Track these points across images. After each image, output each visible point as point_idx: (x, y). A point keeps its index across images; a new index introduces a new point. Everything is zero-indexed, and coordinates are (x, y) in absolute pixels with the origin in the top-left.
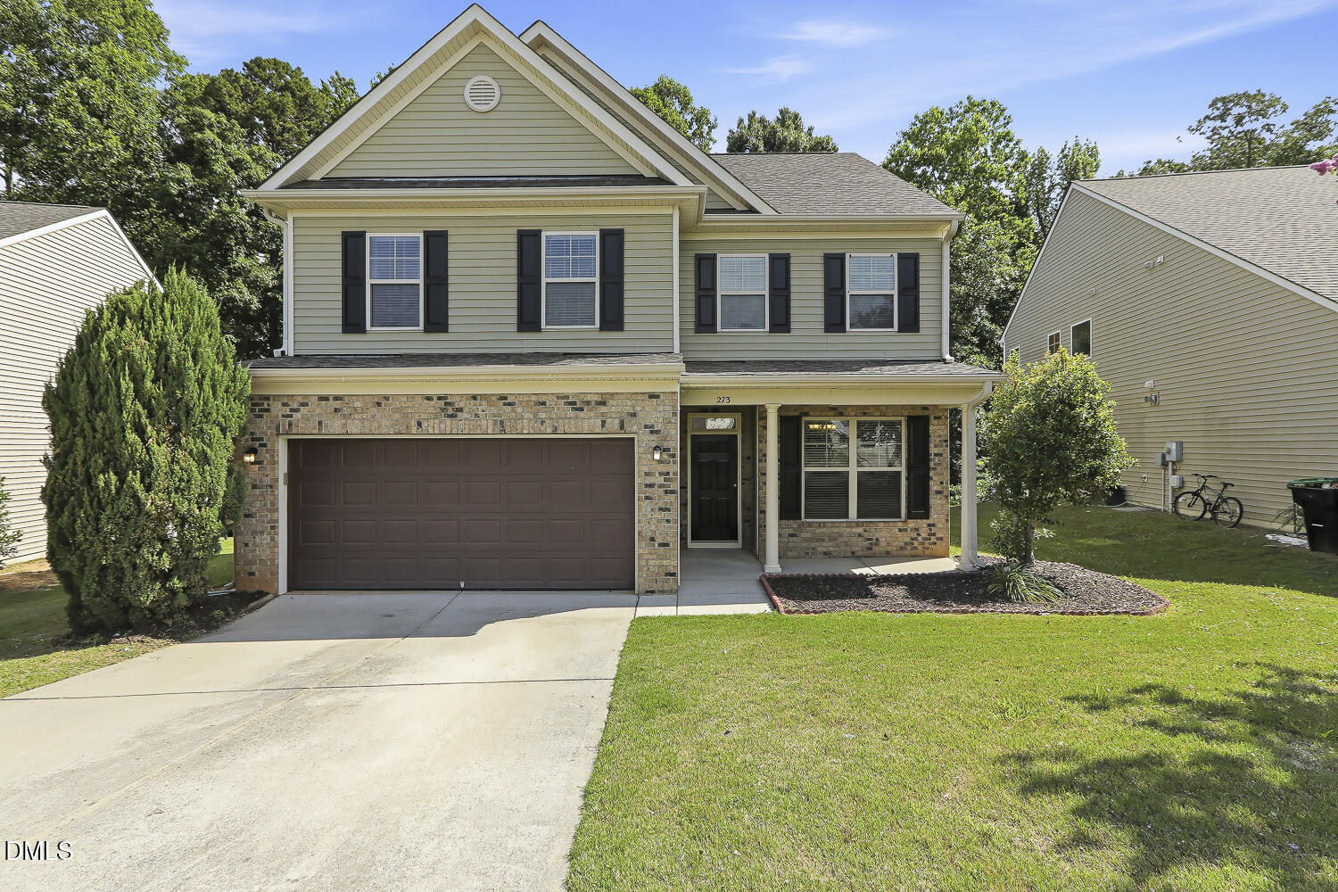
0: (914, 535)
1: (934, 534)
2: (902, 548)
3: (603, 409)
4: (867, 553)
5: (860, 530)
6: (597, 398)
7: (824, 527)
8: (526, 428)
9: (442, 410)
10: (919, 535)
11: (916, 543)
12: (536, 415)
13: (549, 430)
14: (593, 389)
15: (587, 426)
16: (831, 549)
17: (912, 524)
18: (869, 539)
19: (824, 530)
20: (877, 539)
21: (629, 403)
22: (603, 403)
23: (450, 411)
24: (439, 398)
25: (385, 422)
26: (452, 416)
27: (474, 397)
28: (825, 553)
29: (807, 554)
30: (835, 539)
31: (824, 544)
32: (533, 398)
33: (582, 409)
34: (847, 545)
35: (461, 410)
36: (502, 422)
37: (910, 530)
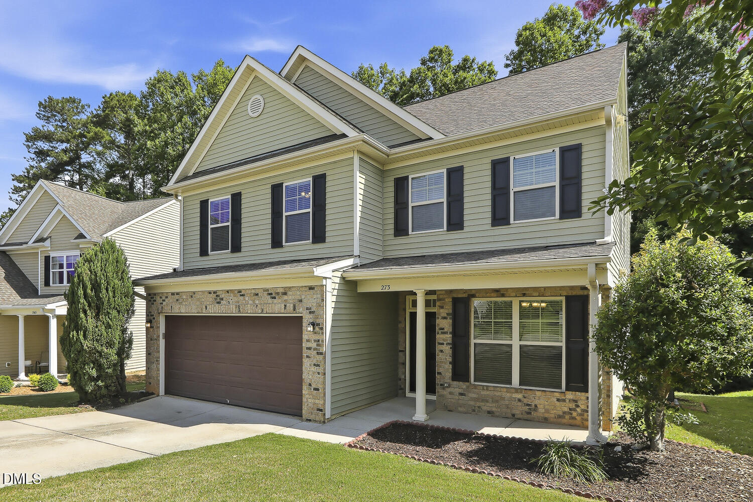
0: (572, 405)
2: (560, 417)
3: (285, 297)
4: (526, 416)
5: (520, 396)
6: (281, 290)
7: (487, 390)
8: (250, 310)
9: (216, 299)
10: (578, 406)
11: (574, 414)
12: (254, 301)
13: (260, 311)
14: (280, 285)
15: (276, 309)
16: (494, 409)
17: (570, 395)
18: (528, 405)
19: (488, 393)
20: (536, 406)
21: (298, 293)
22: (285, 294)
23: (218, 300)
24: (214, 293)
25: (194, 307)
26: (219, 303)
27: (228, 292)
28: (489, 412)
29: (474, 411)
30: (497, 401)
31: (488, 404)
32: (253, 291)
33: (274, 298)
34: (508, 408)
35: (222, 299)
36: (239, 306)
37: (567, 401)
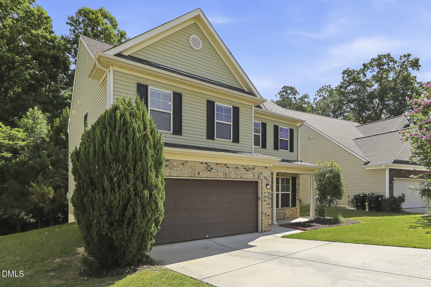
1: (297, 211)
2: (291, 216)
3: (254, 171)
4: (284, 218)
6: (252, 167)
8: (233, 176)
9: (207, 168)
10: (294, 212)
12: (235, 172)
13: (239, 178)
14: (252, 164)
15: (249, 177)
17: (293, 208)
18: (284, 214)
21: (260, 169)
22: (254, 169)
23: (209, 169)
24: (205, 163)
25: (186, 172)
26: (210, 171)
27: (217, 164)
32: (235, 166)
33: (248, 171)
34: (279, 216)
35: (212, 168)
36: (226, 174)
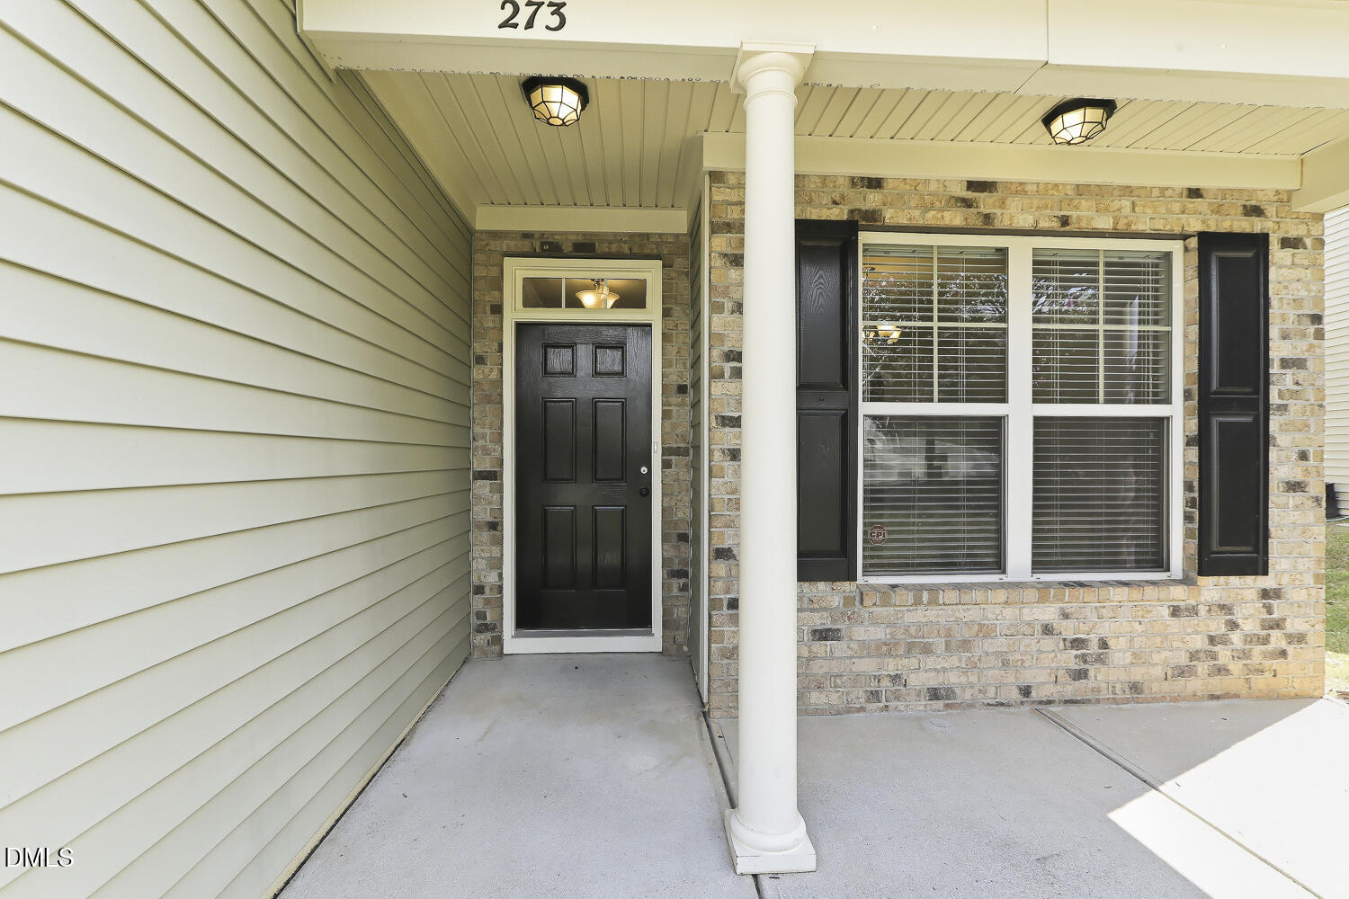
0: (1217, 626)
1: (1278, 625)
2: (1182, 672)
4: (1070, 689)
5: (1048, 613)
7: (933, 602)
10: (1233, 625)
11: (1224, 654)
16: (954, 679)
17: (1212, 588)
18: (1078, 643)
19: (933, 614)
20: (1104, 644)
28: (934, 694)
29: (874, 696)
30: (965, 645)
31: (931, 662)
34: (1005, 664)
37: (1203, 610)
